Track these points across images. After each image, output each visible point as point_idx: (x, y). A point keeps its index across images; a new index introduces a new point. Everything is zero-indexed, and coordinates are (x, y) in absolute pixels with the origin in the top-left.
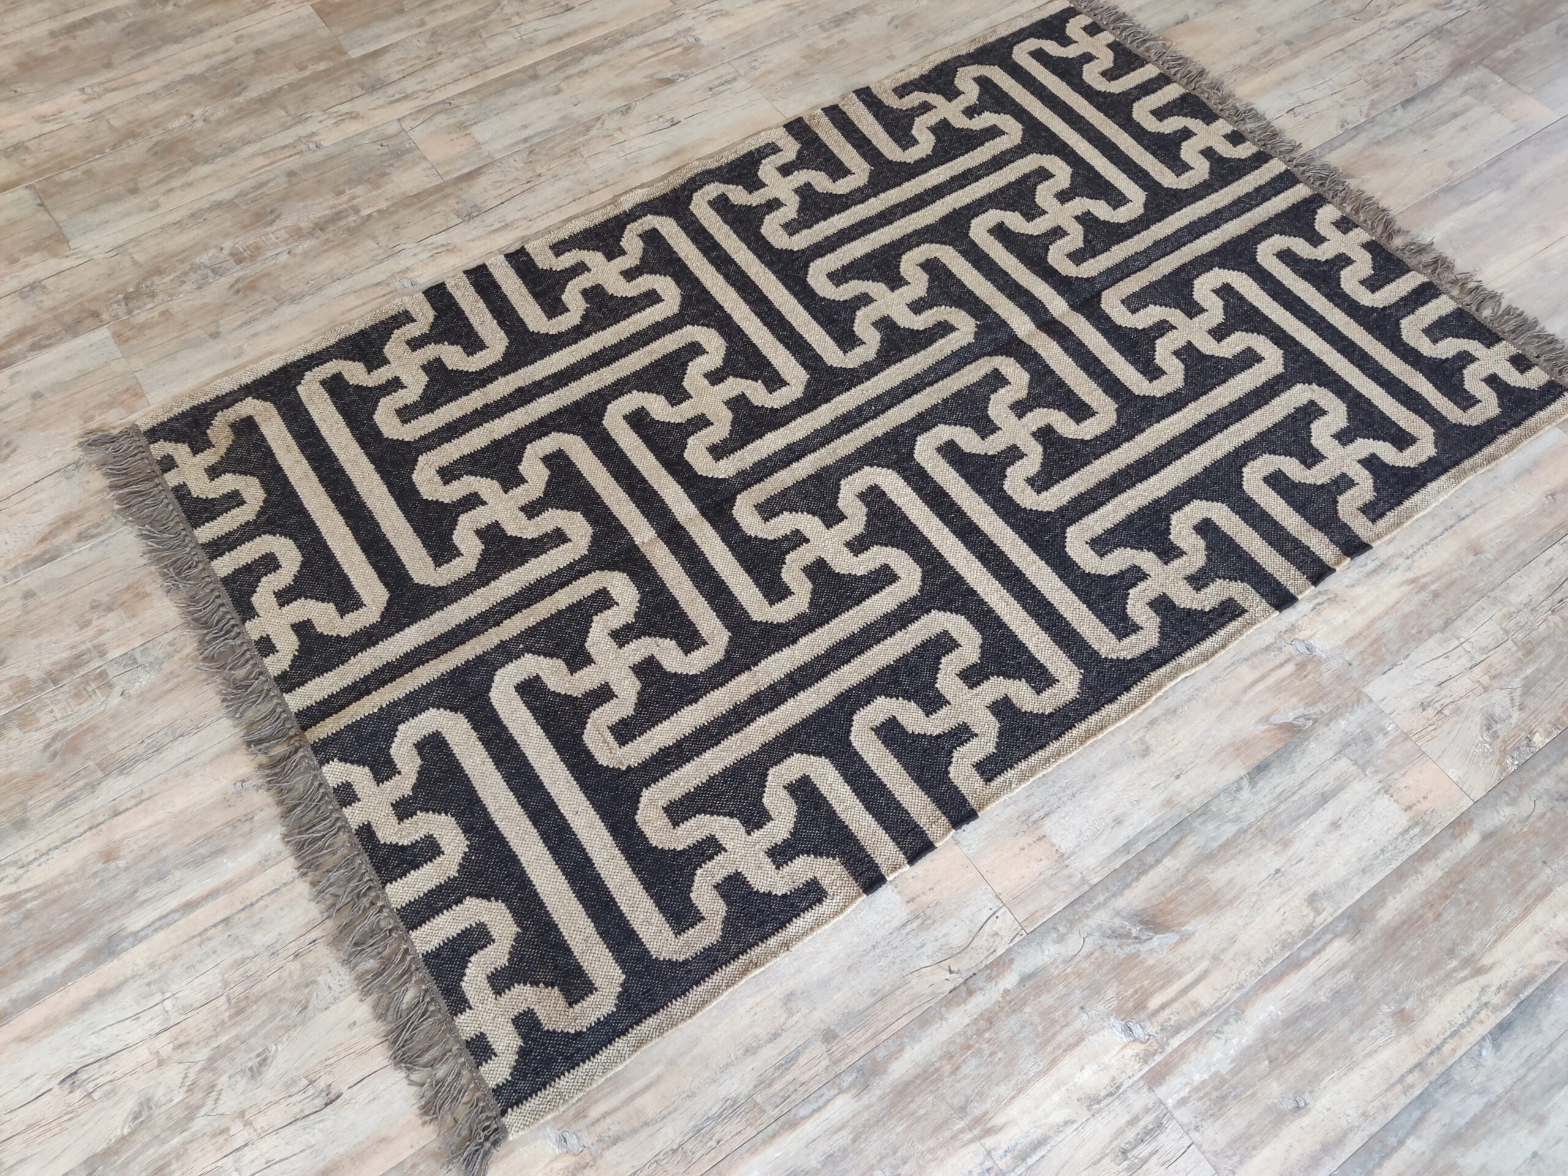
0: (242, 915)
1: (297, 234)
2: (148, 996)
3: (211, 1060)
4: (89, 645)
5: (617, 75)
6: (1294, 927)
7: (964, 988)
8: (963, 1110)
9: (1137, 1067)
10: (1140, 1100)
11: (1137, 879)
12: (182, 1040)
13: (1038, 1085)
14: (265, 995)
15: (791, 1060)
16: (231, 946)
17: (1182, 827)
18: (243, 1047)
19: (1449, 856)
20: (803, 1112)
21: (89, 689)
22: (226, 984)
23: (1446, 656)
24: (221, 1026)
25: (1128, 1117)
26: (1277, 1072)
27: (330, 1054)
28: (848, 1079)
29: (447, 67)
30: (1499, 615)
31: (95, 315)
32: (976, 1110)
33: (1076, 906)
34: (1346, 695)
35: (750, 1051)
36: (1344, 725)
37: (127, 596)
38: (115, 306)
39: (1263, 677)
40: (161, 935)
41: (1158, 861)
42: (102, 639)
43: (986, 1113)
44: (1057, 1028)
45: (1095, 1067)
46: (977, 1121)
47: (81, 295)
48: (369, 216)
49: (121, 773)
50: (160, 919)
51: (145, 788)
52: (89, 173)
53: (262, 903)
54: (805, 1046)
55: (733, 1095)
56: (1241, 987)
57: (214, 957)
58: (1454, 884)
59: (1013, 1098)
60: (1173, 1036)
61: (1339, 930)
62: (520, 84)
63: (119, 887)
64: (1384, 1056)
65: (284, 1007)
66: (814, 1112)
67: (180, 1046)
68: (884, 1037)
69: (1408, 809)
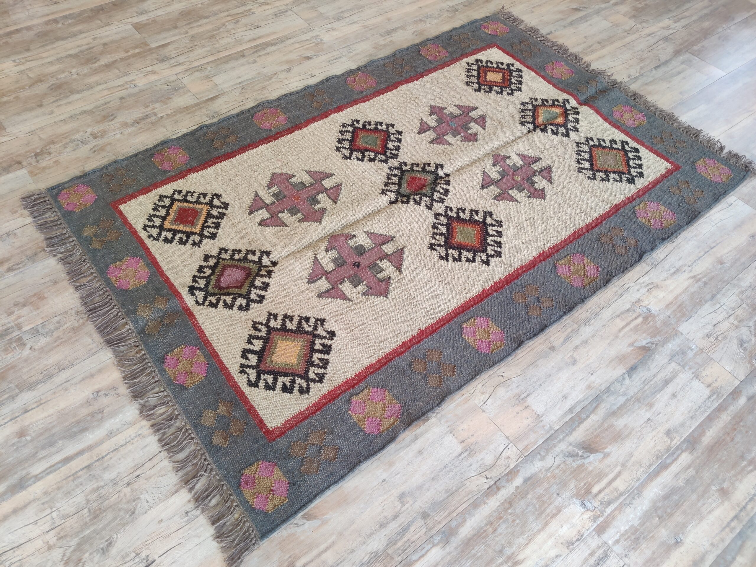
0: (97, 463)
1: (125, 125)
2: (42, 511)
3: (79, 545)
4: (13, 324)
5: (284, 55)
6: (661, 447)
7: (495, 487)
8: (501, 552)
9: (590, 524)
10: (594, 542)
11: (578, 426)
12: (62, 534)
13: (540, 537)
14: (110, 507)
15: (405, 530)
16: (91, 481)
17: (598, 399)
18: (98, 536)
19: (733, 409)
20: (414, 558)
21: (12, 347)
22: (88, 501)
23: (715, 312)
24: (85, 526)
25: (589, 552)
26: (664, 523)
27: (148, 538)
28: (437, 539)
29: (199, 51)
30: (737, 292)
31: (19, 163)
32: (508, 552)
33: (549, 441)
34: (670, 331)
35: (383, 525)
36: (671, 346)
37: (33, 299)
38: (30, 159)
39: (628, 324)
40: (51, 476)
41: (588, 417)
42: (20, 320)
43: (513, 554)
44: (546, 505)
45: (568, 526)
46: (509, 558)
47: (12, 154)
48: (162, 117)
49: (29, 390)
50: (50, 467)
51: (42, 397)
52: (17, 98)
53: (108, 457)
54: (412, 522)
55: (375, 550)
56: (638, 480)
57: (81, 487)
58: (738, 423)
59: (527, 544)
60: (607, 507)
61: (684, 448)
62: (237, 59)
63: (27, 451)
64: (717, 512)
65: (122, 513)
66: (421, 557)
67: (61, 538)
68: (455, 514)
69: (709, 386)
